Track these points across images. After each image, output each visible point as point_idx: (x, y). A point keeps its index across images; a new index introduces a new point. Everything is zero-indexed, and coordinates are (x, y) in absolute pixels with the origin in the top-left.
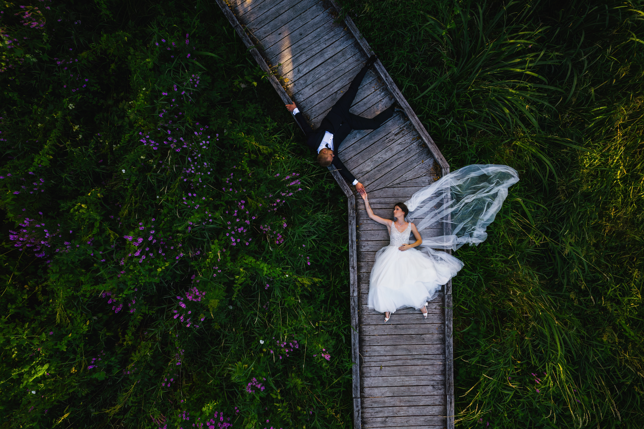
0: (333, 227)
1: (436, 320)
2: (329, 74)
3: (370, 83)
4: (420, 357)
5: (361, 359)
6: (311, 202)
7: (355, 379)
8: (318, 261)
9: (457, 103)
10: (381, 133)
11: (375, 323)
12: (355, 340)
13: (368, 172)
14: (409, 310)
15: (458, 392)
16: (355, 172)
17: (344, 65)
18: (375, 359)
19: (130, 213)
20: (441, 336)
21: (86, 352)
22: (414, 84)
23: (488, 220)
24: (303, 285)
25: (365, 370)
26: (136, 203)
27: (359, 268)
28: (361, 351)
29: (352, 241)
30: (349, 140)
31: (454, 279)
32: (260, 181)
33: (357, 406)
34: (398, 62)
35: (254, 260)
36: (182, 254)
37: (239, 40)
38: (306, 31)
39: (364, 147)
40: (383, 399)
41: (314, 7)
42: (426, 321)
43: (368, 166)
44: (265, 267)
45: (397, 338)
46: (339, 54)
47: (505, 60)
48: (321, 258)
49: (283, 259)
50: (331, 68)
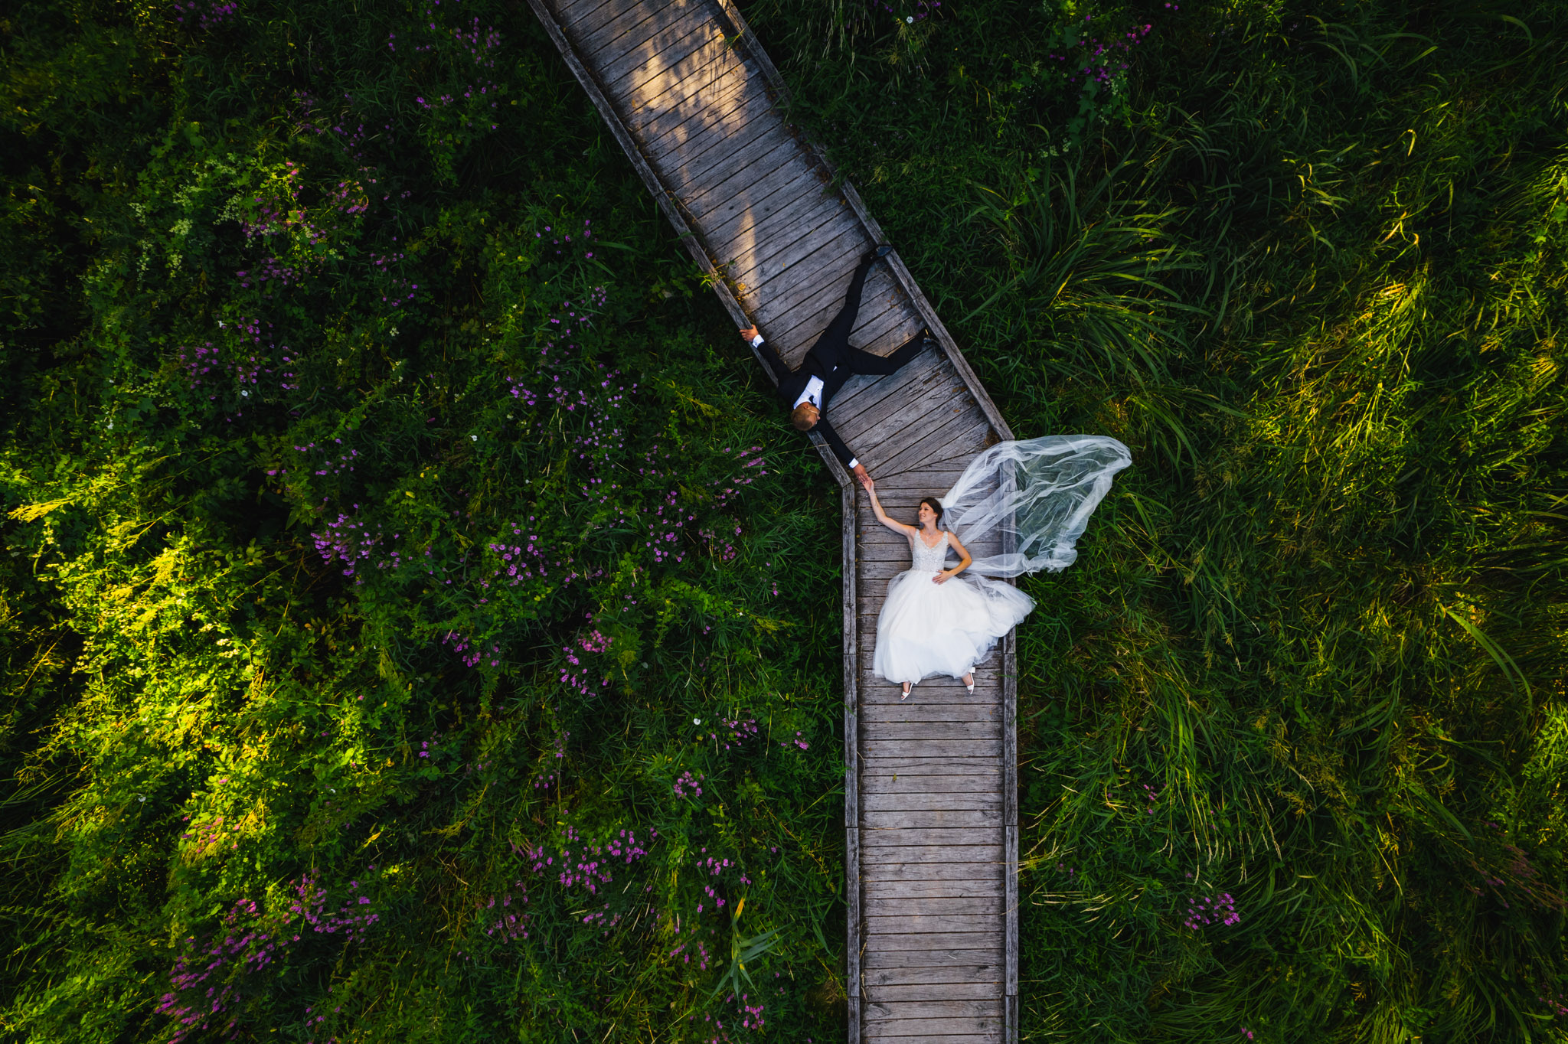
0: (816, 538)
1: (989, 697)
2: (813, 278)
3: (884, 294)
4: (961, 761)
5: (860, 762)
6: (781, 494)
7: (851, 796)
8: (789, 595)
9: (1030, 331)
11: (885, 701)
12: (851, 729)
13: (877, 445)
14: (945, 679)
15: (1025, 820)
16: (854, 444)
17: (840, 262)
18: (885, 762)
19: (483, 508)
20: (998, 725)
21: (408, 734)
22: (957, 295)
23: (1077, 529)
24: (764, 632)
25: (866, 781)
26: (493, 491)
27: (860, 607)
28: (861, 748)
29: (848, 561)
30: (846, 391)
31: (1020, 628)
32: (698, 458)
33: (853, 842)
34: (931, 259)
35: (689, 587)
36: (575, 575)
37: (663, 216)
38: (775, 203)
39: (871, 402)
40: (895, 833)
41: (791, 164)
42: (973, 700)
43: (878, 434)
44: (706, 598)
45: (921, 728)
46: (832, 244)
47: (1112, 258)
48: (796, 589)
49: (732, 587)
50: (817, 268)
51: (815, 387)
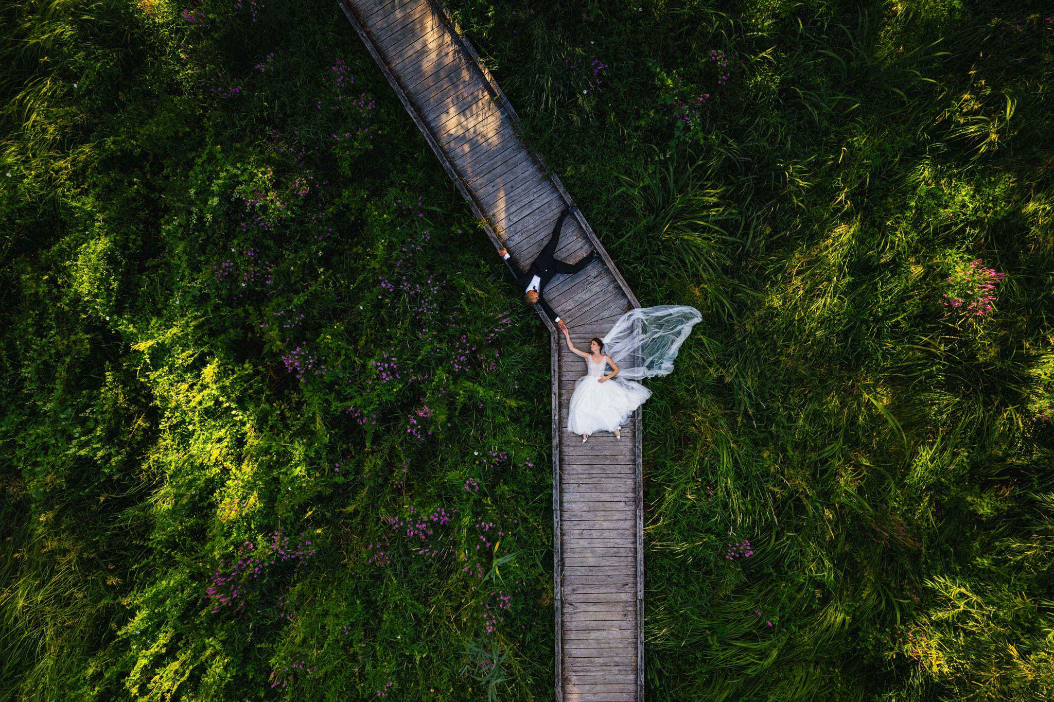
0: (538, 359)
1: (628, 442)
2: (536, 223)
4: (613, 476)
5: (560, 476)
6: (519, 336)
7: (555, 494)
8: (524, 388)
9: (649, 251)
10: (582, 276)
11: (574, 444)
12: (556, 459)
13: (569, 311)
15: (646, 507)
16: (557, 310)
17: (550, 215)
18: (573, 477)
19: (366, 343)
20: (633, 457)
21: (328, 460)
22: (611, 233)
23: (673, 354)
24: (510, 407)
25: (564, 486)
26: (371, 335)
27: (560, 395)
28: (561, 469)
29: (554, 371)
32: (476, 318)
33: (557, 518)
34: (597, 214)
35: (472, 384)
36: (413, 378)
37: (457, 191)
38: (516, 184)
39: (566, 288)
40: (579, 514)
41: (524, 163)
43: (570, 305)
44: (481, 390)
45: (593, 458)
46: (546, 205)
47: (693, 212)
48: (527, 385)
49: (494, 384)
50: (538, 218)
51: (536, 281)
